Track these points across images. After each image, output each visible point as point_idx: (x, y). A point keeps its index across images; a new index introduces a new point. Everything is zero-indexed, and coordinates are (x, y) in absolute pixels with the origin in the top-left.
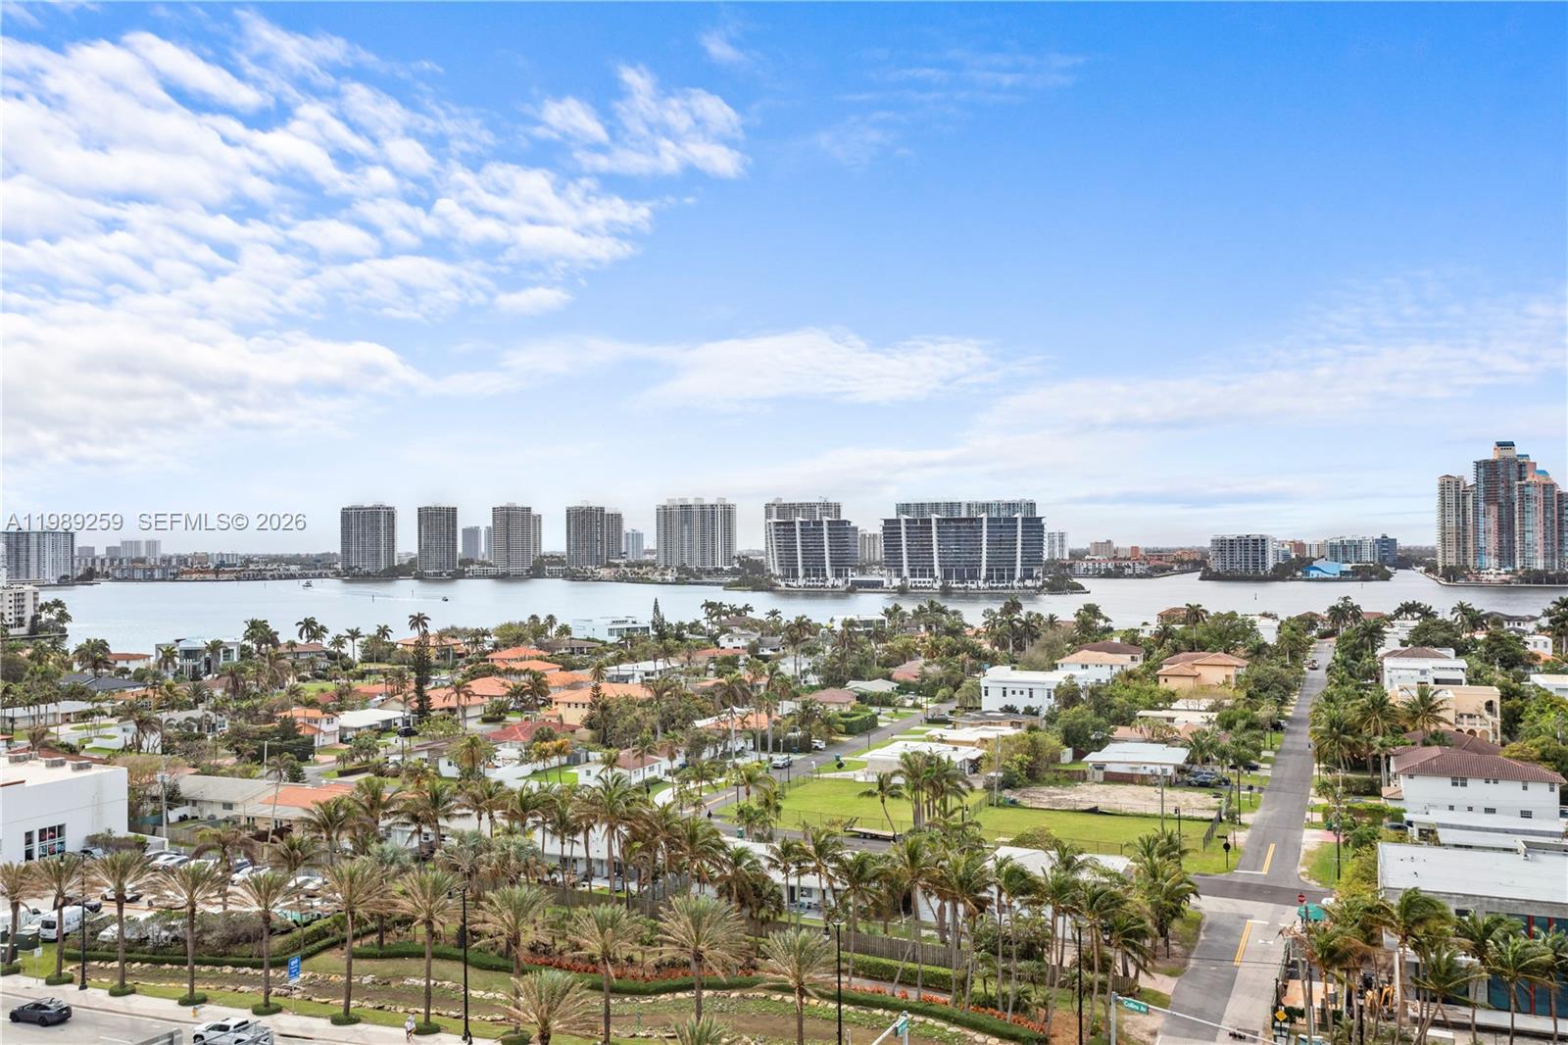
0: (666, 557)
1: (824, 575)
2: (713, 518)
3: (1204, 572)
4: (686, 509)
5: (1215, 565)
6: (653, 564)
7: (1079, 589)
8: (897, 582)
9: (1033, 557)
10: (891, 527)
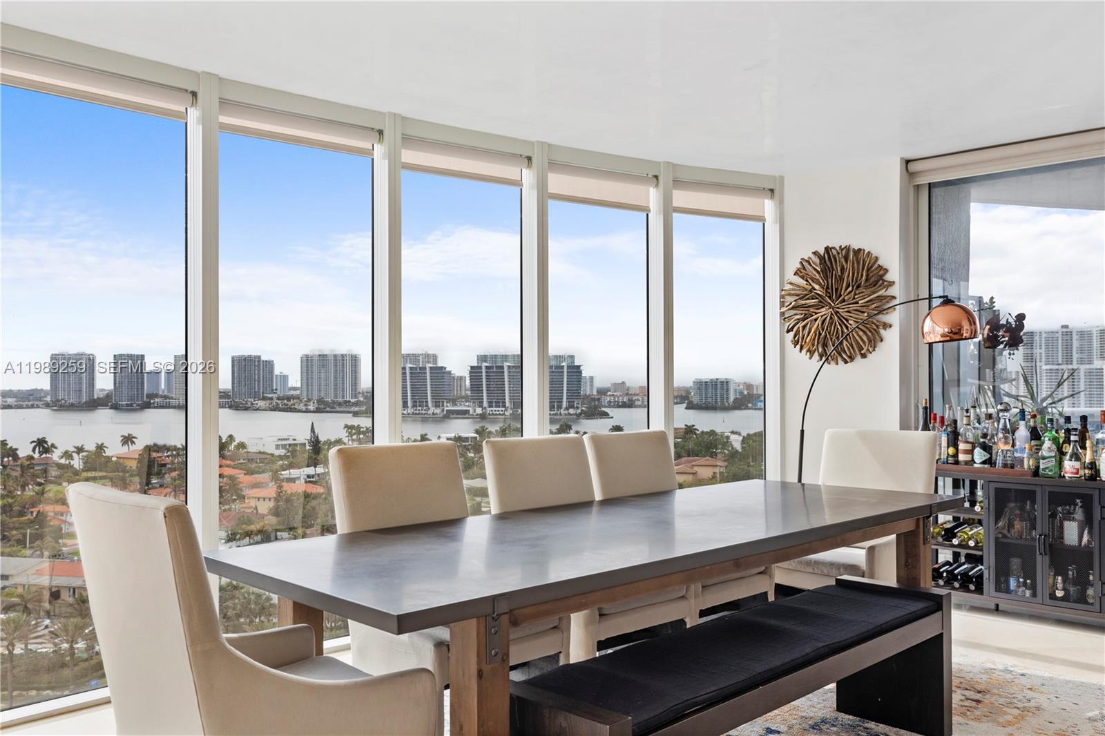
0: (308, 392)
1: (427, 406)
2: (343, 364)
3: (688, 404)
4: (323, 357)
5: (695, 399)
6: (297, 397)
7: (605, 415)
8: (479, 411)
9: (575, 393)
10: (475, 371)
